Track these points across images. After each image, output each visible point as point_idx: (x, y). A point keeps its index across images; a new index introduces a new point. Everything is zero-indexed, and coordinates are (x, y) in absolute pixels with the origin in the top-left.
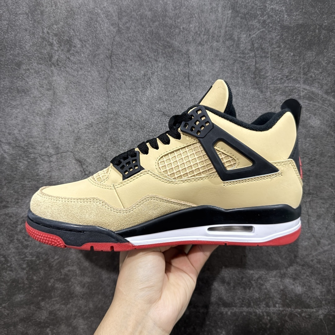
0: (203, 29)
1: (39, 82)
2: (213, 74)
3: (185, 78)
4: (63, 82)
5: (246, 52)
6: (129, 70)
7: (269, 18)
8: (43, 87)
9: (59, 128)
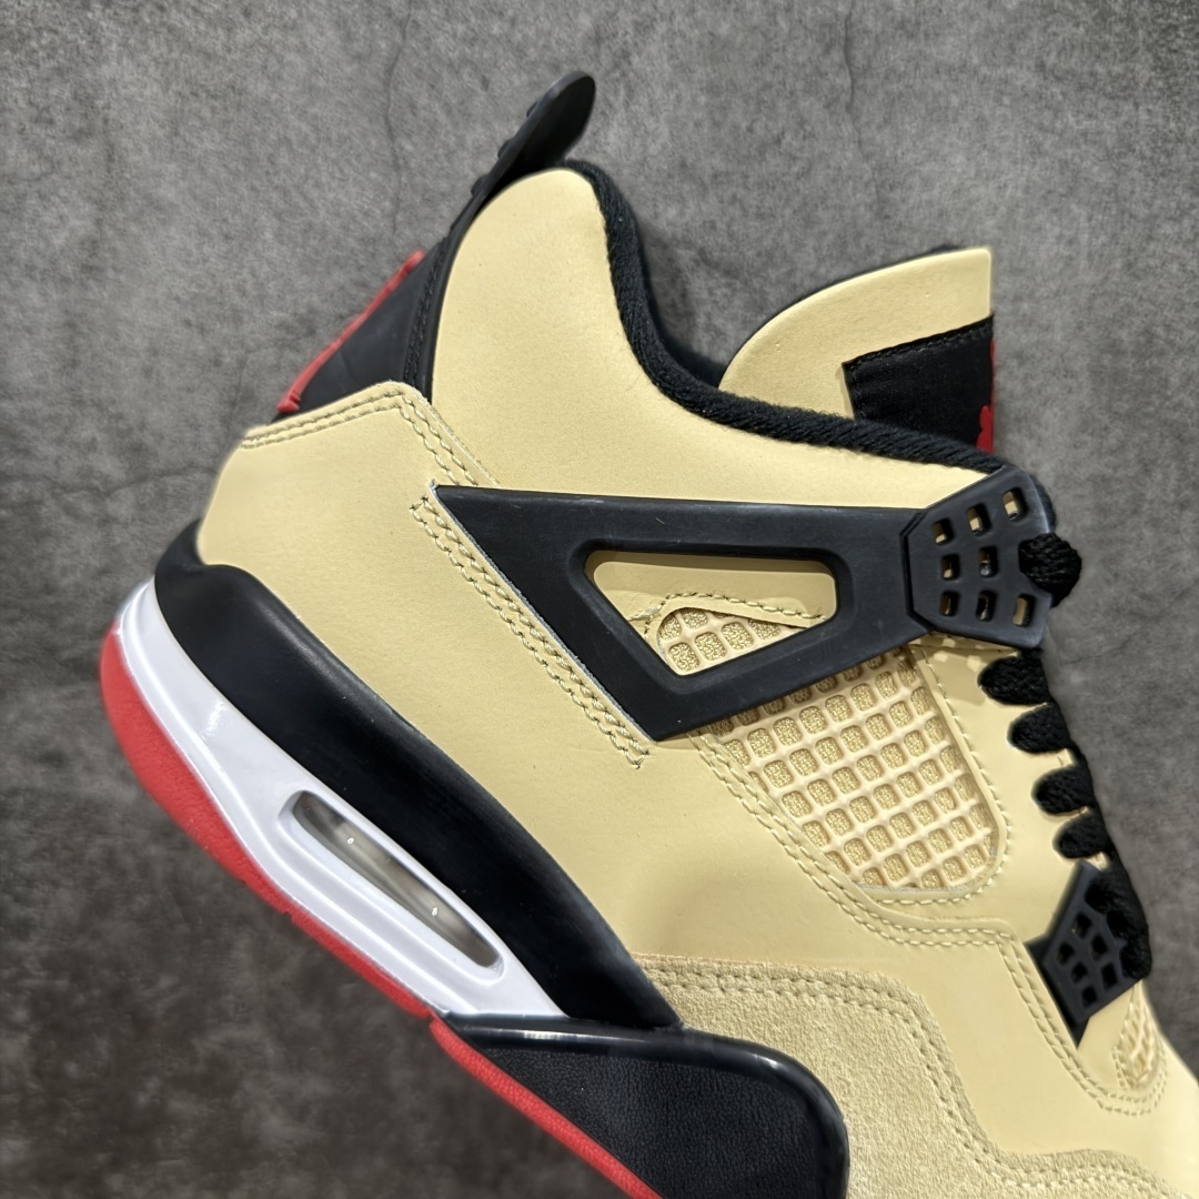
1: (29, 92)
2: (990, 31)
3: (827, 50)
4: (153, 89)
6: (510, 13)
8: (51, 122)
9: (140, 343)
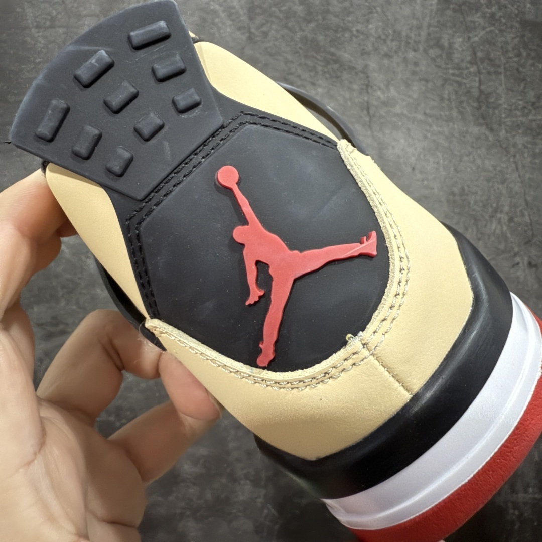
0: (391, 32)
2: (409, 104)
3: (362, 111)
5: (464, 65)
7: (500, 9)
